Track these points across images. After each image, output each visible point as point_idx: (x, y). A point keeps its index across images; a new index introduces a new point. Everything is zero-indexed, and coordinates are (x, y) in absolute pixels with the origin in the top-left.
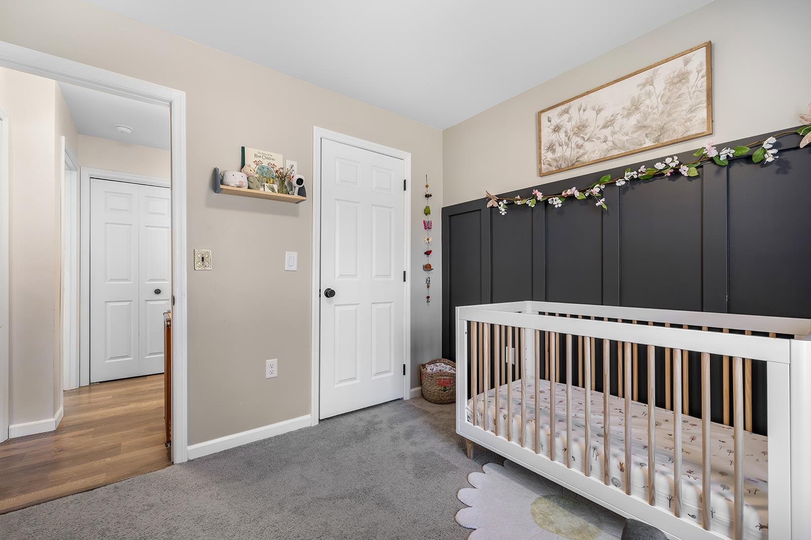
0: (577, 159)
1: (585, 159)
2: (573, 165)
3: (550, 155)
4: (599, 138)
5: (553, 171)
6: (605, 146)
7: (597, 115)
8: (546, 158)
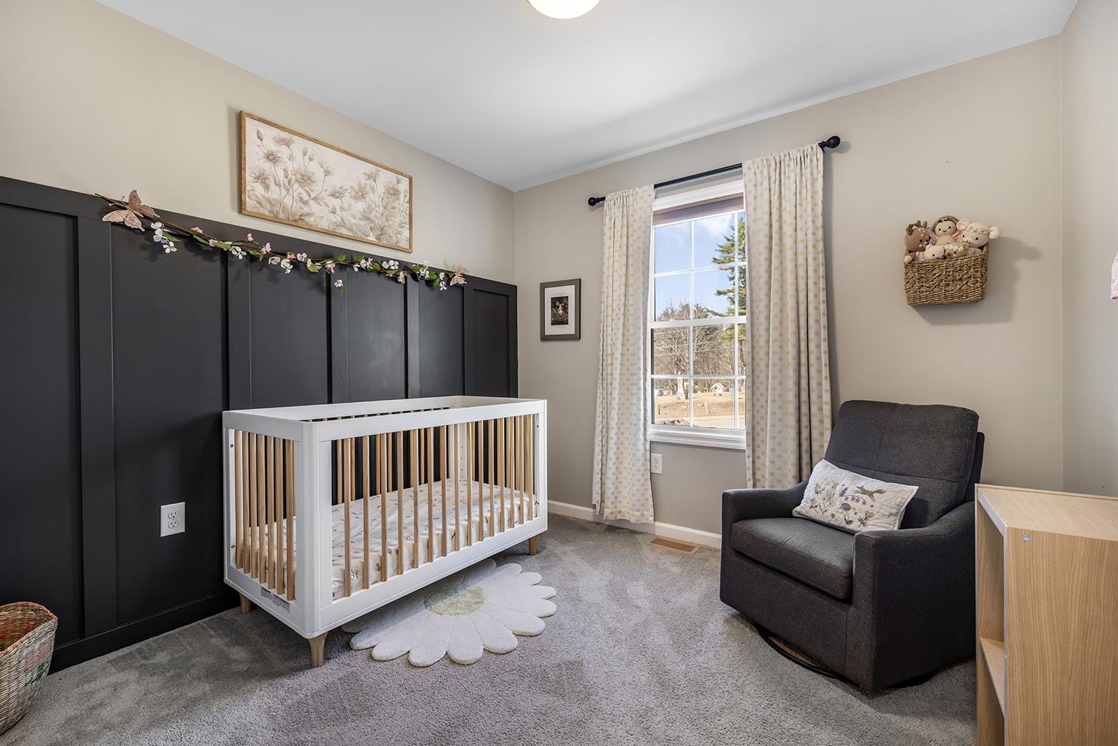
0: (301, 216)
1: (311, 220)
2: (295, 221)
3: (259, 189)
4: (327, 205)
5: (264, 215)
6: (333, 218)
7: (326, 176)
8: (253, 190)
